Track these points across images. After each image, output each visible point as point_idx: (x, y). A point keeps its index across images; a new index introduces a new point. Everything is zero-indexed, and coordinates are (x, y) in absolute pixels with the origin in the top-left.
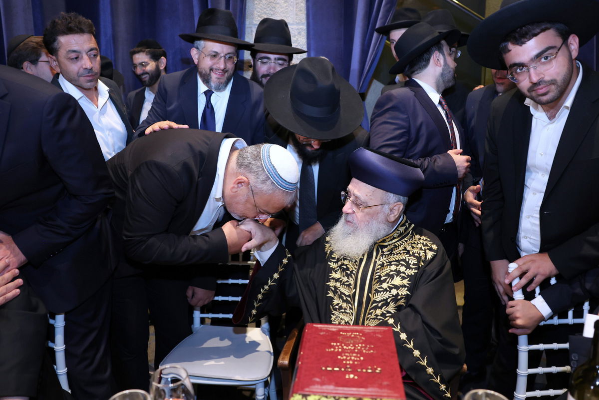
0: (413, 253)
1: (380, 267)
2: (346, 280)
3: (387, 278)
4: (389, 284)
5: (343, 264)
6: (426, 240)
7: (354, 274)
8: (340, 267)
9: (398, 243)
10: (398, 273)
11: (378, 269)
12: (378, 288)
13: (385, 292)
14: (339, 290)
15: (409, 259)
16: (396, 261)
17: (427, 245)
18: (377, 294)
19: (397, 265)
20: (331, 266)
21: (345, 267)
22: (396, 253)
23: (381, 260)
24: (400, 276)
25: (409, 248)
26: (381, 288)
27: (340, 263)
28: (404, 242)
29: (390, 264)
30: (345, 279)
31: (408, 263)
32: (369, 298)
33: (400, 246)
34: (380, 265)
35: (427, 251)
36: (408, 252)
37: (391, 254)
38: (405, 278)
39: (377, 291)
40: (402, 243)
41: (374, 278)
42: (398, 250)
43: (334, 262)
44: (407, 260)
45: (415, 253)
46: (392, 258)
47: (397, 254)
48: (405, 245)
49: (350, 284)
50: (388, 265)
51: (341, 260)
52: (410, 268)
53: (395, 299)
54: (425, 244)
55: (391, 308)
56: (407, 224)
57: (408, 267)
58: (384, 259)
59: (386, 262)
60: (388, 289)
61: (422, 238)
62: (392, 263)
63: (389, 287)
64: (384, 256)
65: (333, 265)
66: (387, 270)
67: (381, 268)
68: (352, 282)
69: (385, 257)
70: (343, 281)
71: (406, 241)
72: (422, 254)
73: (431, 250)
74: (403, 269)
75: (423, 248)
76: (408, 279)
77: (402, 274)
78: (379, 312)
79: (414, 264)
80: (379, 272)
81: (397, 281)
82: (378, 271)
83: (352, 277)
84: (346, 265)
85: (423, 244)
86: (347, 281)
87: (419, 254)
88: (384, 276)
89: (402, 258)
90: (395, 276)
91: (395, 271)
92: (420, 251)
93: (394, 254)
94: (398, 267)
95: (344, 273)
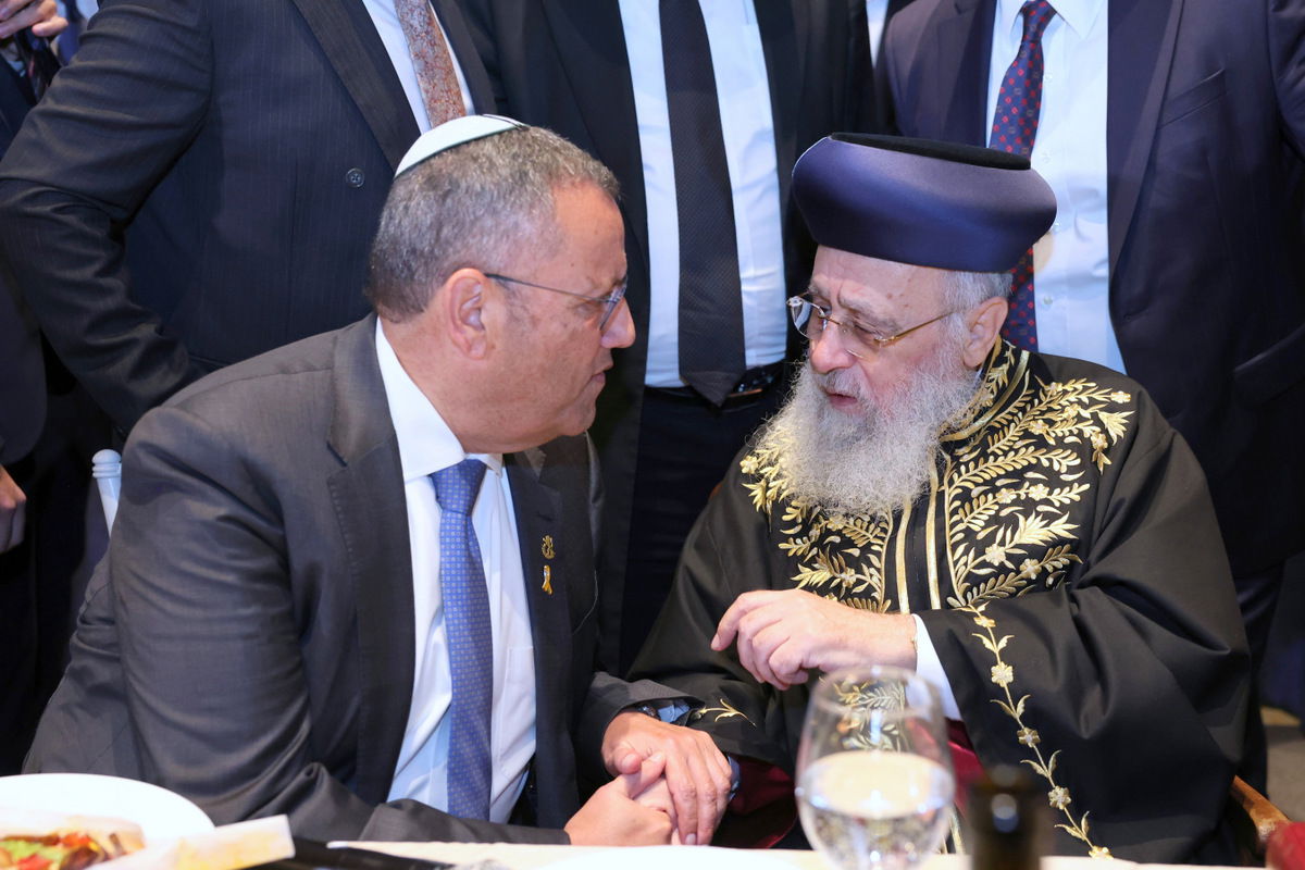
0: (1056, 438)
1: (957, 503)
2: (852, 580)
3: (996, 531)
4: (1007, 546)
5: (829, 532)
6: (1085, 389)
7: (878, 554)
8: (819, 543)
9: (998, 418)
10: (1029, 506)
11: (954, 512)
12: (974, 568)
13: (1002, 577)
15: (1050, 460)
16: (1008, 475)
17: (1093, 402)
18: (975, 590)
19: (1016, 486)
20: (791, 554)
21: (837, 539)
22: (1000, 453)
23: (957, 482)
24: (1038, 514)
25: (1038, 428)
26: (984, 564)
27: (815, 533)
28: (1016, 415)
29: (992, 487)
30: (850, 576)
31: (1049, 471)
33: (1009, 427)
34: (956, 498)
35: (1103, 416)
36: (1040, 443)
37: (985, 456)
38: (1057, 517)
39: (974, 580)
40: (1010, 418)
41: (949, 544)
42: (1002, 441)
43: (795, 536)
44: (1046, 463)
45: (1064, 437)
46: (991, 469)
47: (1005, 454)
48: (1023, 422)
49: (870, 589)
50: (985, 493)
51: (817, 520)
52: (1063, 485)
53: (1039, 586)
54: (1087, 401)
56: (1008, 354)
57: (1053, 480)
58: (965, 476)
59: (977, 485)
60: (1009, 565)
61: (1068, 387)
62: (998, 483)
63: (1009, 557)
64: (963, 468)
65: (795, 547)
66: (986, 508)
67: (962, 506)
68: (874, 578)
69: (967, 471)
70: (844, 585)
71: (1023, 410)
72: (1089, 430)
73: (1112, 408)
74: (1039, 492)
75: (1086, 414)
76: (1065, 518)
77: (1041, 508)
79: (1071, 470)
80: (961, 521)
82: (956, 518)
83: (870, 565)
84: (839, 533)
85: (1080, 402)
86: (859, 582)
87: (1080, 434)
88: (983, 528)
89: (1026, 463)
90: (1021, 518)
91: (1014, 503)
92: (1080, 426)
93: (996, 456)
94: (1022, 492)
95: (837, 558)
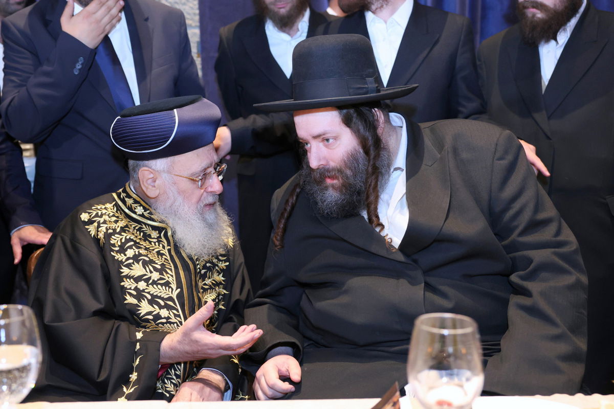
3: (207, 271)
4: (211, 279)
12: (203, 285)
13: (211, 290)
14: (149, 293)
18: (204, 292)
63: (212, 283)
74: (215, 262)
77: (217, 268)
95: (148, 267)
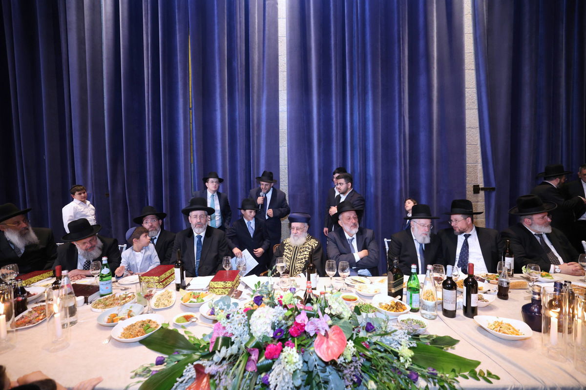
0: (311, 245)
3: (302, 252)
5: (289, 248)
6: (315, 240)
10: (306, 251)
13: (302, 256)
29: (304, 248)
30: (289, 252)
32: (296, 258)
39: (299, 256)
51: (288, 246)
53: (305, 258)
54: (314, 242)
55: (304, 260)
56: (309, 236)
57: (309, 249)
61: (313, 240)
63: (303, 254)
65: (285, 248)
66: (303, 250)
68: (291, 253)
72: (313, 245)
73: (316, 243)
74: (307, 249)
76: (309, 252)
78: (300, 261)
79: (311, 248)
81: (306, 253)
